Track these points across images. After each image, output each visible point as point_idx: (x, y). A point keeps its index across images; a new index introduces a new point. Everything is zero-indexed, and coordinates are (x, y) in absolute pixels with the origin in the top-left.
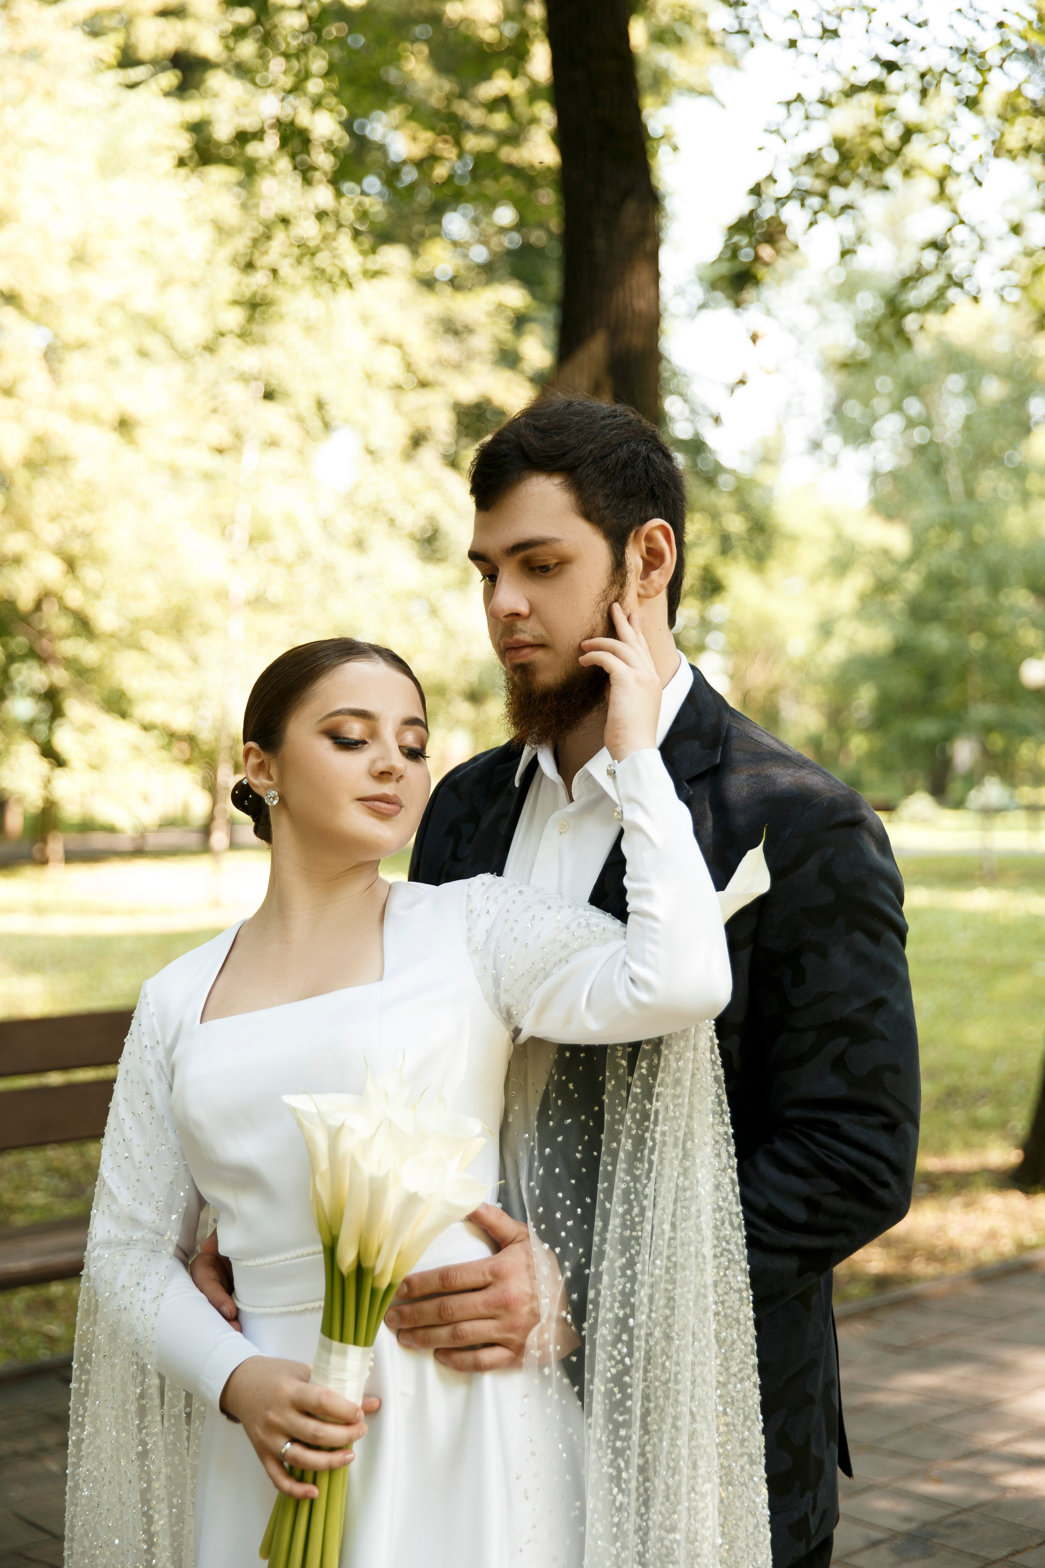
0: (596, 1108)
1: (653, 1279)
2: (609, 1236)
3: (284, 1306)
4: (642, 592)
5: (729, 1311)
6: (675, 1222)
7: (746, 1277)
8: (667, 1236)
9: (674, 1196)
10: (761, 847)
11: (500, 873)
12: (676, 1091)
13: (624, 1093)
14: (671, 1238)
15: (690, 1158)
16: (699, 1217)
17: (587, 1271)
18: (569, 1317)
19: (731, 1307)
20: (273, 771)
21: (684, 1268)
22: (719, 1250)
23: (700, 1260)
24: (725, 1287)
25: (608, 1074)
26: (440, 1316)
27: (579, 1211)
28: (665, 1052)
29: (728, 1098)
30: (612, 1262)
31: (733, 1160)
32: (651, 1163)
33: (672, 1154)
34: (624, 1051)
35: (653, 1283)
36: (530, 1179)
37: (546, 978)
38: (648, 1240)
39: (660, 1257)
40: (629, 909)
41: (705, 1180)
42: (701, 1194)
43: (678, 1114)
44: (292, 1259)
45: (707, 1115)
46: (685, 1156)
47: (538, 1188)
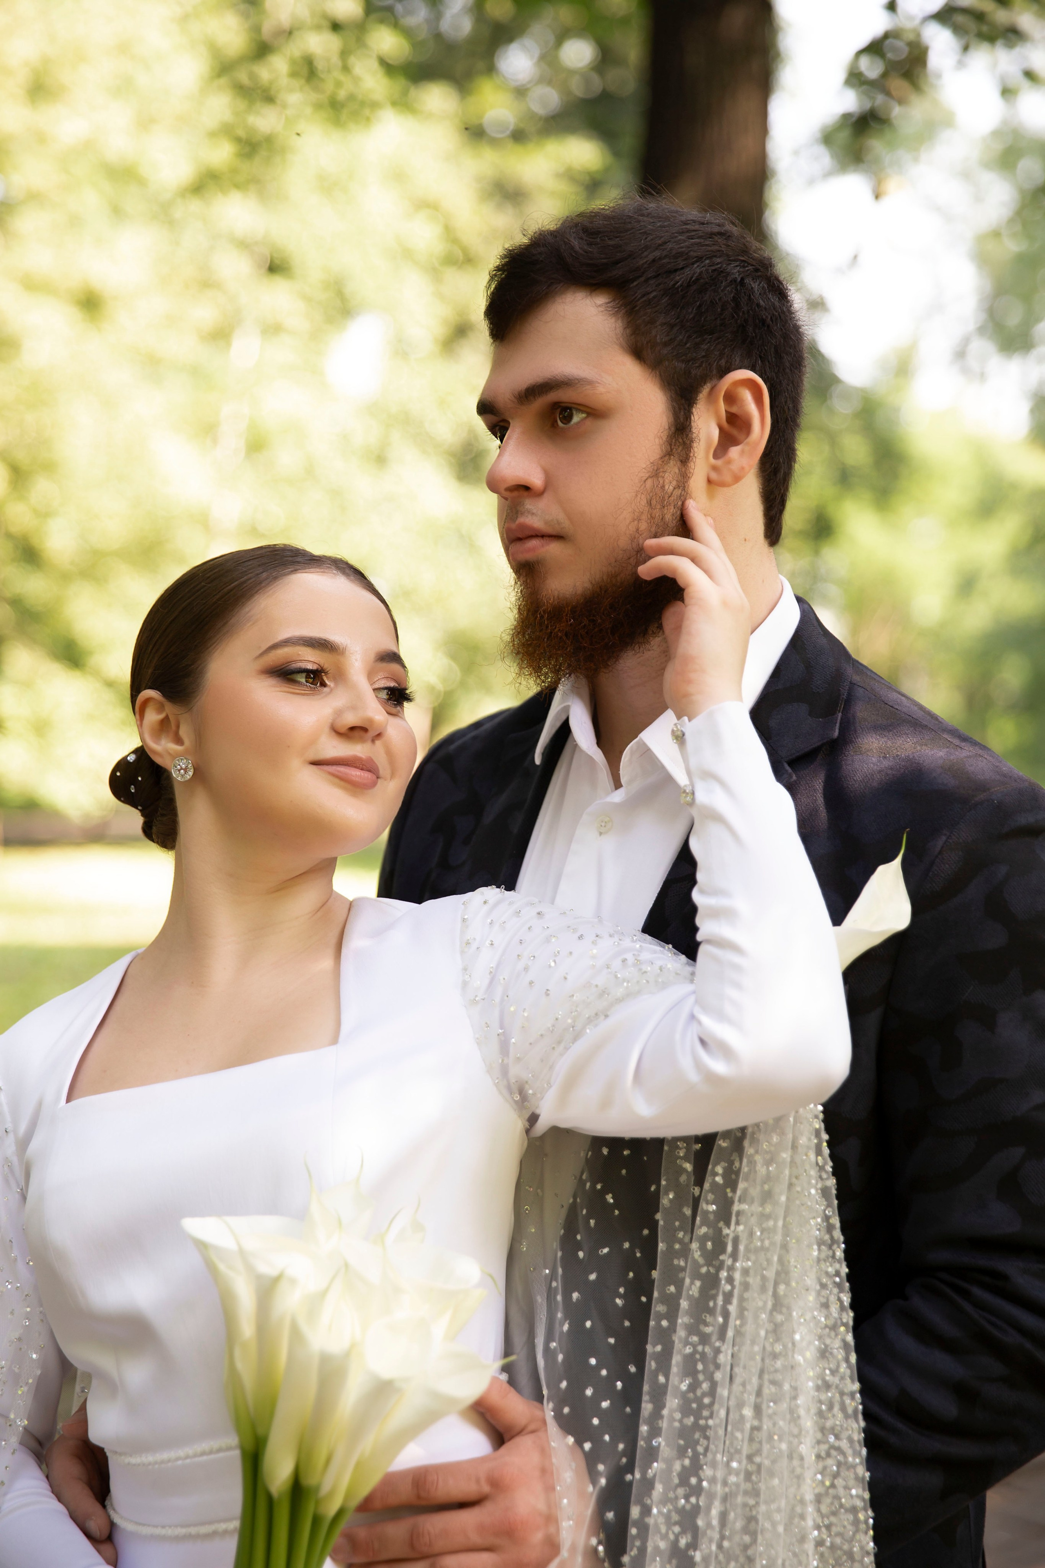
0: (646, 1232)
1: (727, 1490)
2: (664, 1424)
3: (182, 1526)
4: (714, 476)
5: (838, 1540)
6: (761, 1403)
7: (864, 1490)
8: (748, 1426)
9: (759, 1365)
10: (898, 861)
11: (510, 884)
12: (764, 1209)
13: (688, 1212)
14: (754, 1429)
15: (784, 1310)
16: (795, 1398)
17: (629, 1477)
18: (601, 1548)
19: (839, 1534)
20: (185, 732)
21: (771, 1474)
22: (825, 1447)
23: (796, 1462)
24: (832, 1503)
25: (663, 1183)
26: (412, 1546)
27: (619, 1384)
28: (749, 1150)
29: (841, 1222)
30: (669, 1463)
31: (848, 1314)
32: (726, 1315)
33: (758, 1302)
34: (688, 1149)
35: (726, 1494)
36: (549, 1338)
37: (575, 1039)
38: (721, 1432)
39: (737, 1456)
40: (699, 937)
41: (804, 1344)
42: (800, 1364)
43: (767, 1243)
44: (195, 1456)
45: (810, 1246)
46: (778, 1304)
47: (561, 1352)
